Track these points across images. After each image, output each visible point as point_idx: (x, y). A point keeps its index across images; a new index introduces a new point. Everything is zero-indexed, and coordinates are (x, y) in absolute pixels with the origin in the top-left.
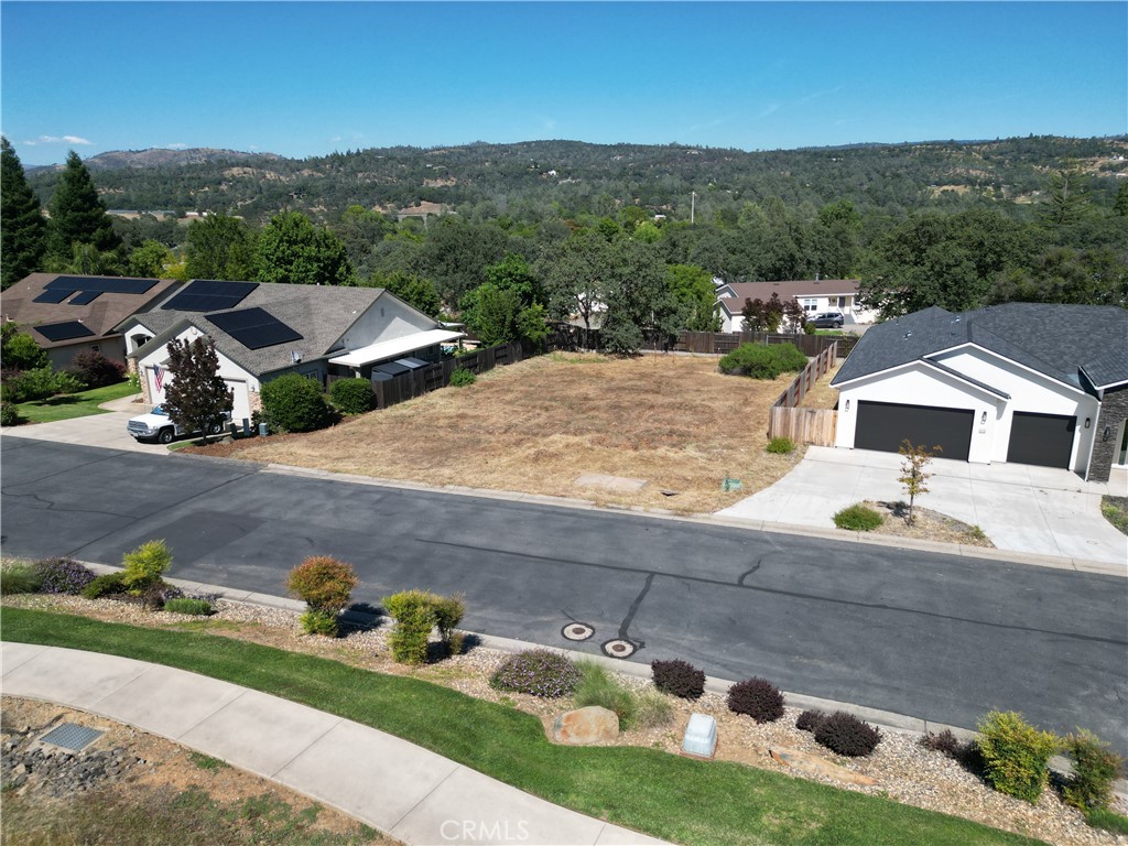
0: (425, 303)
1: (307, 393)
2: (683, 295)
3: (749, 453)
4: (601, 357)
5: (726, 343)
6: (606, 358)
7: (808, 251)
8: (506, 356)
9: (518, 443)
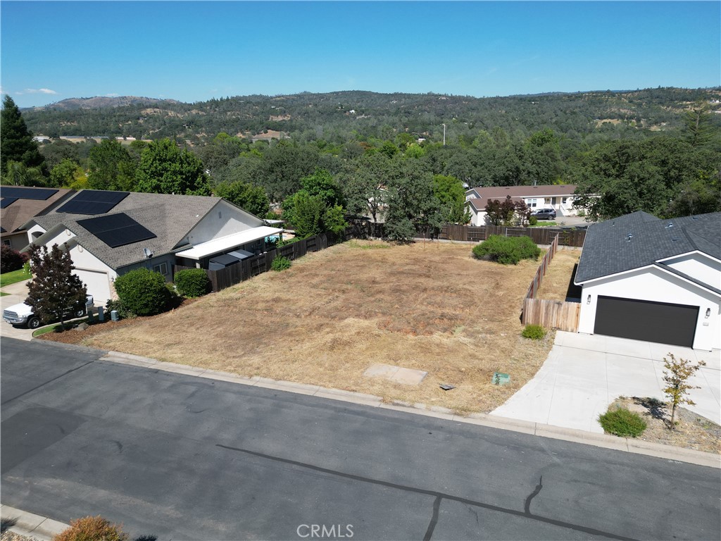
0: (258, 204)
1: (151, 285)
2: (443, 197)
3: (508, 337)
4: (385, 243)
5: (475, 234)
6: (389, 244)
7: (528, 164)
8: (315, 245)
9: (319, 327)
